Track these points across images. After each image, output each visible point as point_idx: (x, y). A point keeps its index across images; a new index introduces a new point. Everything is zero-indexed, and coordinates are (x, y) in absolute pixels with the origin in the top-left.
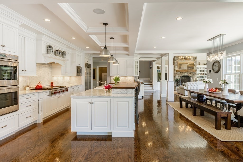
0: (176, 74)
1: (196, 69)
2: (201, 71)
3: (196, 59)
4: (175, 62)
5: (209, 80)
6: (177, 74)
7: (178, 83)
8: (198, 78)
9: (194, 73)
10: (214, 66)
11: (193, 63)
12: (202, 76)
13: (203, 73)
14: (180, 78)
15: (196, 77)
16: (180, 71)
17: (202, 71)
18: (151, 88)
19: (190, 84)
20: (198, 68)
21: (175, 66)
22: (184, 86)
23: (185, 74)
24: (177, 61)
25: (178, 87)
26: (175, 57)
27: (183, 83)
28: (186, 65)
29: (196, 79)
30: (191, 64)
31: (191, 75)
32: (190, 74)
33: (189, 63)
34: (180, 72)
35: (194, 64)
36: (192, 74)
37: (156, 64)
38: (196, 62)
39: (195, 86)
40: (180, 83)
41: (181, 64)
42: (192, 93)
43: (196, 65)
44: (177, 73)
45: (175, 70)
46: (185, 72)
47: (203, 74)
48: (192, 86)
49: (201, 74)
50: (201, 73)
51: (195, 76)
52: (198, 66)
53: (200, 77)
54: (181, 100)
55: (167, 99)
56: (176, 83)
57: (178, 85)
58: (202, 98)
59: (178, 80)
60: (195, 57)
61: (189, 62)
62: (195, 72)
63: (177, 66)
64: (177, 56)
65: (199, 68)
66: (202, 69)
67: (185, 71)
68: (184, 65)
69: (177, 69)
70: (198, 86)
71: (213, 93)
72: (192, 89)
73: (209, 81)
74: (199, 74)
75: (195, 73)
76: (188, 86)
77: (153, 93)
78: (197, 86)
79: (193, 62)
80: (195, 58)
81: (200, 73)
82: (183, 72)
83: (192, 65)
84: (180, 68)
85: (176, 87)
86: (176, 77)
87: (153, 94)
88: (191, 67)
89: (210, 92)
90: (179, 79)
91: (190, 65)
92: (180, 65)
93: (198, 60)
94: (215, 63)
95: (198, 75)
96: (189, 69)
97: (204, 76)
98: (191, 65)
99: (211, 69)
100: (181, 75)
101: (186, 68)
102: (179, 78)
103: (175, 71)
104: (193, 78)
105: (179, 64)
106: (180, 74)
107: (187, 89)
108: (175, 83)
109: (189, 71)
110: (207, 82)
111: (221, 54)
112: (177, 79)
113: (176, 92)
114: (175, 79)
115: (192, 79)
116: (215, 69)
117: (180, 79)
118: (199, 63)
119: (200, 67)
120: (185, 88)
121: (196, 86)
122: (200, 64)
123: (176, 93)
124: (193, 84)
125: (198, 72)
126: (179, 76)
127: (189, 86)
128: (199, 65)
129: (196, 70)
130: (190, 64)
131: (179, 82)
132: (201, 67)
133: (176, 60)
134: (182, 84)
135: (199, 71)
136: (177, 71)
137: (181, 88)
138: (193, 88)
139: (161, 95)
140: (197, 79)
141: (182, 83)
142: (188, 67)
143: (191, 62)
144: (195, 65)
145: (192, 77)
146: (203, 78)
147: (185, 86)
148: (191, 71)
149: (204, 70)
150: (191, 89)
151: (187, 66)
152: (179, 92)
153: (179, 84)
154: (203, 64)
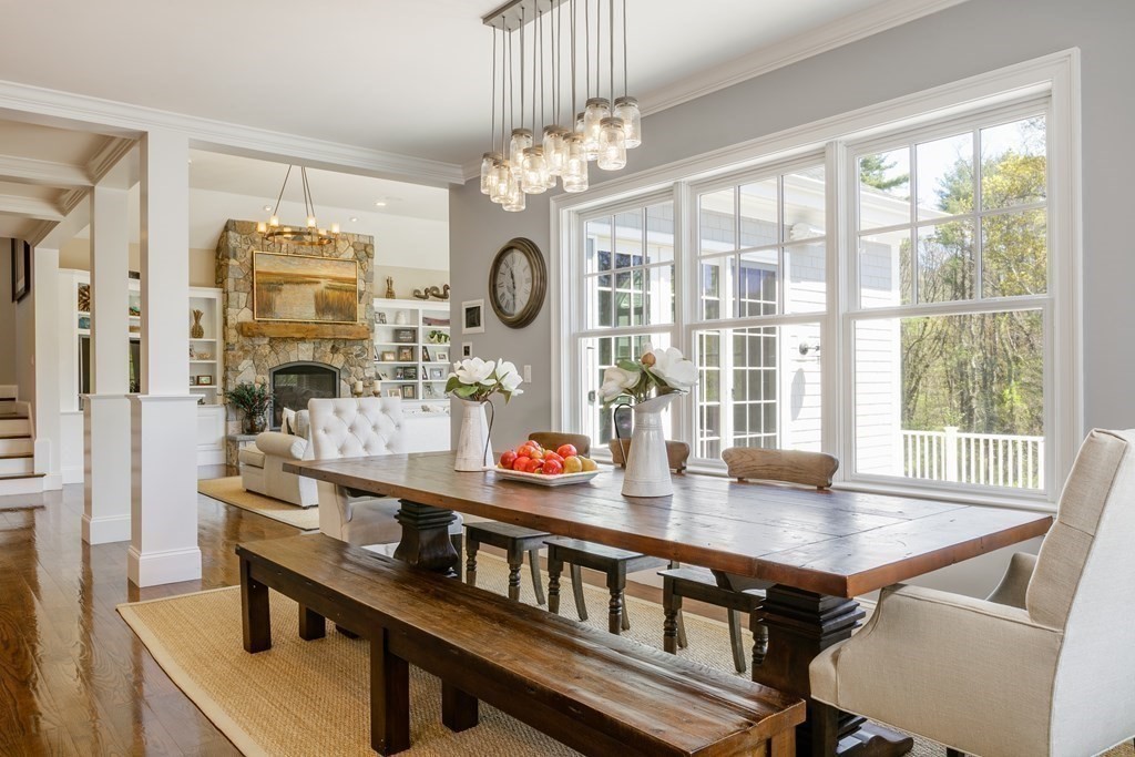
0: (242, 348)
1: (372, 322)
2: (397, 333)
3: (369, 256)
4: (232, 262)
5: (493, 375)
6: (246, 352)
7: (251, 416)
8: (385, 380)
9: (356, 349)
10: (504, 280)
11: (354, 281)
12: (405, 368)
13: (412, 349)
14: (268, 379)
15: (370, 373)
16: (265, 329)
17: (404, 337)
18: (17, 466)
19: (338, 412)
20: (382, 318)
21: (233, 295)
22: (290, 432)
23: (303, 353)
24: (246, 260)
25: (250, 447)
26: (226, 229)
27: (289, 413)
28: (310, 290)
29: (371, 384)
30: (340, 289)
31: (337, 361)
32: (334, 350)
33: (325, 277)
34: (266, 341)
35: (361, 286)
36: (346, 354)
37: (62, 265)
38: (368, 279)
39: (375, 428)
40: (267, 416)
41: (275, 284)
42: (356, 493)
43: (371, 296)
44: (246, 342)
45: (230, 323)
46: (302, 339)
47: (409, 356)
48: (352, 429)
49: (399, 356)
50: (400, 348)
51: (364, 368)
52: (380, 304)
53: (395, 372)
54: (257, 579)
55: (134, 564)
56: (242, 413)
57: (252, 430)
58: (435, 533)
59: (250, 391)
60: (366, 246)
61: (323, 272)
62: (366, 343)
63: (243, 297)
64: (243, 222)
65: (389, 318)
66: (403, 323)
67: (301, 334)
68: (296, 287)
69: (244, 315)
70: (398, 426)
71: (544, 487)
72: (354, 462)
73: (494, 382)
74: (388, 357)
75: (364, 350)
76: (320, 433)
77: (31, 510)
78: (393, 428)
79: (349, 272)
80: (364, 251)
81: (395, 350)
82: (285, 340)
83: (345, 295)
84: (265, 308)
85: (241, 446)
86: (238, 372)
87: (38, 515)
88: (339, 307)
89: (505, 482)
90: (257, 386)
91: (333, 295)
92: (265, 291)
93: (381, 260)
94: (508, 258)
95: (383, 359)
96: (329, 318)
97: (415, 367)
98: (337, 293)
99: (483, 302)
100: (274, 362)
101: (308, 313)
102: (260, 377)
103: (232, 333)
104: (353, 379)
105: (260, 278)
106: (268, 349)
107: (312, 457)
108: (232, 416)
109: (328, 331)
110: (479, 393)
111: (605, 122)
112: (243, 387)
113: (236, 482)
114: (231, 388)
115: (344, 386)
116: (508, 296)
117: (268, 390)
118: (389, 282)
119: (389, 309)
120: (301, 450)
121: (388, 427)
122: (394, 288)
123: (237, 493)
124: (361, 410)
125: (382, 339)
126: (257, 367)
127: (326, 431)
128: (387, 297)
129: (371, 330)
130: (333, 288)
131: (262, 409)
132: (398, 313)
133: (239, 254)
134: (277, 422)
135: (389, 336)
136: (242, 329)
137: (270, 452)
138: (366, 447)
139: (86, 526)
140: (378, 386)
141: (278, 414)
142: (323, 306)
143: (338, 275)
144: (361, 294)
145: (350, 374)
146: (411, 377)
147: (302, 432)
148: (343, 331)
149: (414, 332)
150: (349, 455)
151: (316, 297)
152: (260, 482)
153: (259, 420)
154: (409, 293)
